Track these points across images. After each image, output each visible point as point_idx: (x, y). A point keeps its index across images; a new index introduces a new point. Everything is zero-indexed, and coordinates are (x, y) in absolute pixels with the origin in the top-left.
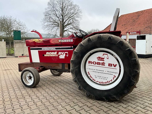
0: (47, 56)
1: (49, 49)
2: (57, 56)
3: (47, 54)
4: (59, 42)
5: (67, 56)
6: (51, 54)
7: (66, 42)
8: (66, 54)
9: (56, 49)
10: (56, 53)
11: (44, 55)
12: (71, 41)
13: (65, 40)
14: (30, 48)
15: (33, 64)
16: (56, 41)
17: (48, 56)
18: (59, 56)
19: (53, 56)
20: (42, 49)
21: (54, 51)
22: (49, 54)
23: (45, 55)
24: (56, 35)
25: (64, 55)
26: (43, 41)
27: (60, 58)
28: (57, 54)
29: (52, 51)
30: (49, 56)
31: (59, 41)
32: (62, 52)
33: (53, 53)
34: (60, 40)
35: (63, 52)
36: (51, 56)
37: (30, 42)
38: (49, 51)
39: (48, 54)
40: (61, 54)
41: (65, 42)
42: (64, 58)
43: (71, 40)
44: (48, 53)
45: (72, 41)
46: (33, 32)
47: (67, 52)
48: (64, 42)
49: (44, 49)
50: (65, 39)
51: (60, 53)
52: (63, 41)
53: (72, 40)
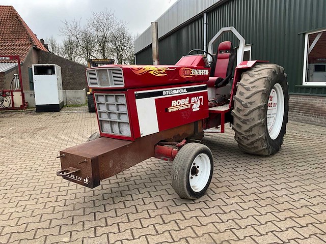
0: (173, 110)
1: (176, 92)
3: (172, 105)
5: (202, 104)
6: (180, 104)
7: (200, 74)
8: (201, 100)
10: (187, 100)
11: (167, 110)
13: (199, 70)
16: (188, 72)
17: (175, 110)
18: (192, 105)
19: (183, 108)
20: (164, 93)
21: (184, 97)
22: (178, 104)
23: (170, 110)
26: (167, 72)
27: (193, 110)
28: (190, 101)
29: (181, 98)
30: (178, 110)
31: (192, 73)
32: (195, 98)
33: (183, 101)
34: (193, 70)
35: (197, 98)
36: (181, 108)
39: (175, 105)
40: (194, 101)
42: (199, 109)
45: (208, 74)
48: (198, 74)
53: (208, 70)
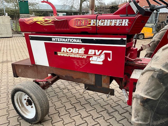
0: (62, 55)
1: (66, 40)
2: (85, 57)
3: (62, 51)
4: (92, 25)
5: (109, 60)
6: (71, 52)
7: (108, 25)
8: (107, 55)
9: (83, 41)
10: (82, 50)
11: (56, 53)
12: (123, 25)
13: (106, 20)
14: (29, 36)
15: (37, 69)
16: (83, 23)
17: (65, 55)
18: (89, 57)
19: (75, 56)
21: (79, 47)
22: (68, 51)
23: (59, 54)
24: (72, 6)
25: (103, 57)
26: (55, 22)
27: (91, 62)
28: (86, 52)
29: (73, 46)
30: (68, 56)
31: (90, 24)
32: (97, 51)
33: (75, 50)
34: (92, 20)
35: (100, 51)
36: (72, 56)
37: (28, 23)
38: (67, 46)
39: (65, 51)
40: (95, 54)
41: (105, 25)
42: (101, 63)
43: (124, 20)
44: (66, 48)
45: (125, 23)
46: (44, 3)
47: (110, 52)
48: (102, 25)
49: (57, 39)
50: (108, 19)
51: (91, 52)
52: (100, 23)
53: (127, 20)
